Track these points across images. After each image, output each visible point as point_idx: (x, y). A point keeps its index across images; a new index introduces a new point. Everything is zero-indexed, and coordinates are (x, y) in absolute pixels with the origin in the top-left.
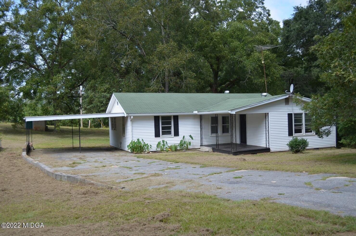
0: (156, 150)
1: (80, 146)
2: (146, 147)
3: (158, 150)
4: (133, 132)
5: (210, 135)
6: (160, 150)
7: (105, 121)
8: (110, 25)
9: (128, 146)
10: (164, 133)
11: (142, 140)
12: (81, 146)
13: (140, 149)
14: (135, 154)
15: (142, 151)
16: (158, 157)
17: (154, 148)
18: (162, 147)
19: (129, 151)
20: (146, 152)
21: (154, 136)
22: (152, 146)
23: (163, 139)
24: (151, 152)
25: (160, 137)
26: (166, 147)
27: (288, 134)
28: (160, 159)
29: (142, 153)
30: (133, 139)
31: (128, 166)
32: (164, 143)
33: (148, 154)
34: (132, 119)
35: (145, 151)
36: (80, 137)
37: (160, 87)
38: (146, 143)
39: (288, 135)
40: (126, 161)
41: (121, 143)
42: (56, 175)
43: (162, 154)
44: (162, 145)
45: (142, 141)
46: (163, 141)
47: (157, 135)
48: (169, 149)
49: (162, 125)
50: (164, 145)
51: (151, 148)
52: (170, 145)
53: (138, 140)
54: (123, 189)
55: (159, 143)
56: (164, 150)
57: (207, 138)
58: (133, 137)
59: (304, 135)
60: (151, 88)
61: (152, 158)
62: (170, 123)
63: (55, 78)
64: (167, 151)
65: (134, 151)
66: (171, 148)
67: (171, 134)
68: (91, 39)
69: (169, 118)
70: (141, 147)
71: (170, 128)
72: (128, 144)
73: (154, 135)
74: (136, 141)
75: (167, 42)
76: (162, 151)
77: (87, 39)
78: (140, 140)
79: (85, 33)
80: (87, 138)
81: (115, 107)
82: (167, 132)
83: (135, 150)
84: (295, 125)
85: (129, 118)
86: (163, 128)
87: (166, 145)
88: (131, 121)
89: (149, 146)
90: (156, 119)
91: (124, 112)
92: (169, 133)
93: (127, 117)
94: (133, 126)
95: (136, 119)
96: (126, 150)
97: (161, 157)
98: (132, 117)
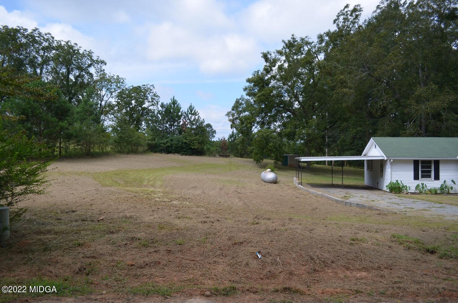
0: (414, 192)
1: (342, 183)
2: (404, 189)
3: (416, 192)
4: (392, 174)
6: (418, 192)
7: (360, 164)
8: (366, 73)
9: (387, 186)
10: (423, 177)
11: (400, 181)
12: (344, 183)
13: (399, 190)
14: (394, 193)
15: (401, 192)
16: (419, 198)
17: (413, 190)
18: (421, 189)
19: (388, 190)
20: (405, 193)
21: (413, 179)
22: (411, 187)
23: (422, 182)
24: (409, 193)
25: (419, 179)
26: (425, 190)
28: (422, 200)
29: (401, 193)
30: (392, 180)
31: (395, 202)
32: (423, 186)
33: (407, 195)
34: (392, 162)
35: (403, 192)
36: (342, 175)
37: (417, 130)
38: (405, 185)
40: (390, 199)
41: (378, 183)
42: (346, 202)
43: (421, 195)
44: (421, 188)
45: (401, 183)
46: (423, 184)
47: (416, 177)
48: (428, 192)
49: (422, 168)
50: (423, 188)
51: (410, 189)
52: (430, 188)
53: (397, 181)
54: (406, 215)
55: (418, 186)
56: (423, 192)
58: (392, 178)
60: (408, 132)
61: (414, 198)
62: (430, 167)
63: (311, 122)
64: (427, 194)
65: (392, 191)
66: (430, 191)
67: (430, 177)
68: (349, 88)
69: (429, 162)
70: (399, 187)
71: (430, 172)
72: (387, 185)
73: (413, 177)
74: (395, 182)
75: (426, 85)
76: (421, 193)
77: (345, 88)
78: (399, 182)
79: (343, 83)
80: (338, 176)
81: (373, 150)
82: (426, 175)
83: (394, 190)
85: (388, 161)
86: (422, 172)
87: (425, 188)
88: (390, 163)
89: (408, 187)
90: (416, 163)
91: (384, 155)
92: (429, 176)
93: (387, 160)
94: (392, 168)
95: (396, 162)
96: (384, 190)
97: (423, 198)
98: (392, 160)
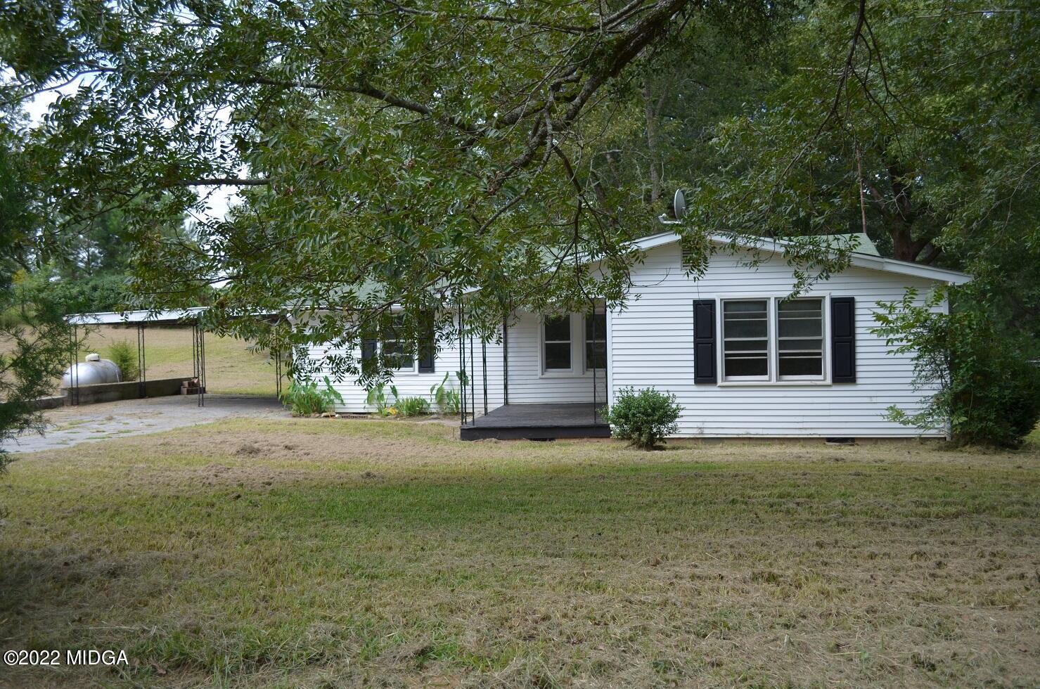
5: (539, 373)
20: (323, 415)
24: (337, 416)
27: (692, 376)
39: (692, 382)
46: (380, 387)
48: (392, 410)
57: (528, 382)
59: (774, 382)
66: (398, 406)
67: (411, 366)
84: (728, 346)
